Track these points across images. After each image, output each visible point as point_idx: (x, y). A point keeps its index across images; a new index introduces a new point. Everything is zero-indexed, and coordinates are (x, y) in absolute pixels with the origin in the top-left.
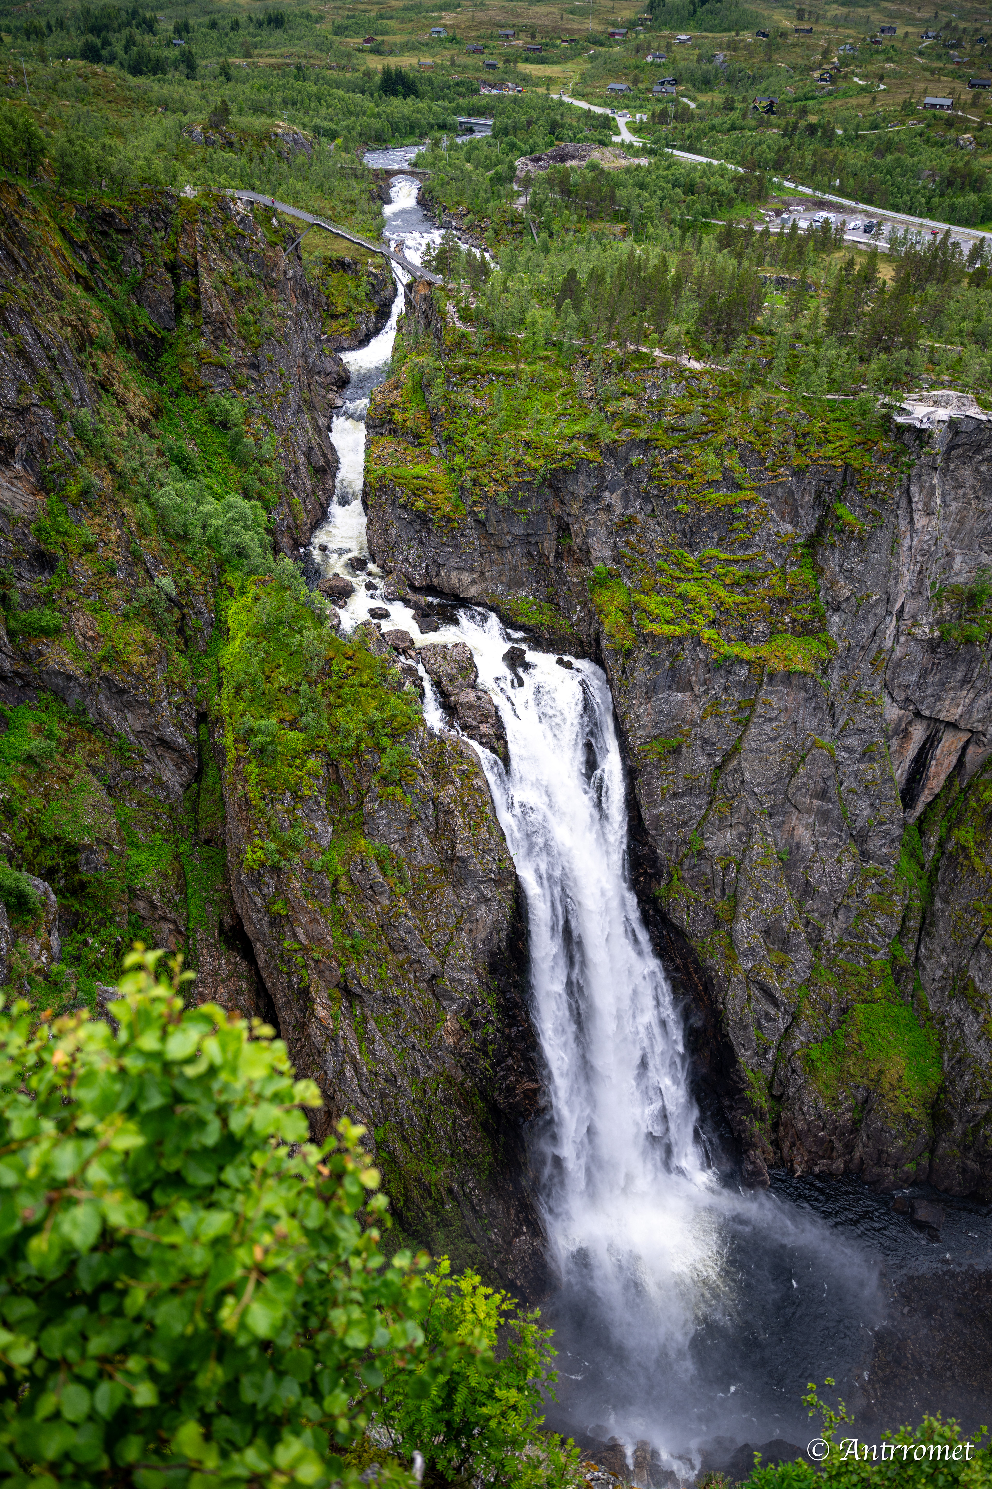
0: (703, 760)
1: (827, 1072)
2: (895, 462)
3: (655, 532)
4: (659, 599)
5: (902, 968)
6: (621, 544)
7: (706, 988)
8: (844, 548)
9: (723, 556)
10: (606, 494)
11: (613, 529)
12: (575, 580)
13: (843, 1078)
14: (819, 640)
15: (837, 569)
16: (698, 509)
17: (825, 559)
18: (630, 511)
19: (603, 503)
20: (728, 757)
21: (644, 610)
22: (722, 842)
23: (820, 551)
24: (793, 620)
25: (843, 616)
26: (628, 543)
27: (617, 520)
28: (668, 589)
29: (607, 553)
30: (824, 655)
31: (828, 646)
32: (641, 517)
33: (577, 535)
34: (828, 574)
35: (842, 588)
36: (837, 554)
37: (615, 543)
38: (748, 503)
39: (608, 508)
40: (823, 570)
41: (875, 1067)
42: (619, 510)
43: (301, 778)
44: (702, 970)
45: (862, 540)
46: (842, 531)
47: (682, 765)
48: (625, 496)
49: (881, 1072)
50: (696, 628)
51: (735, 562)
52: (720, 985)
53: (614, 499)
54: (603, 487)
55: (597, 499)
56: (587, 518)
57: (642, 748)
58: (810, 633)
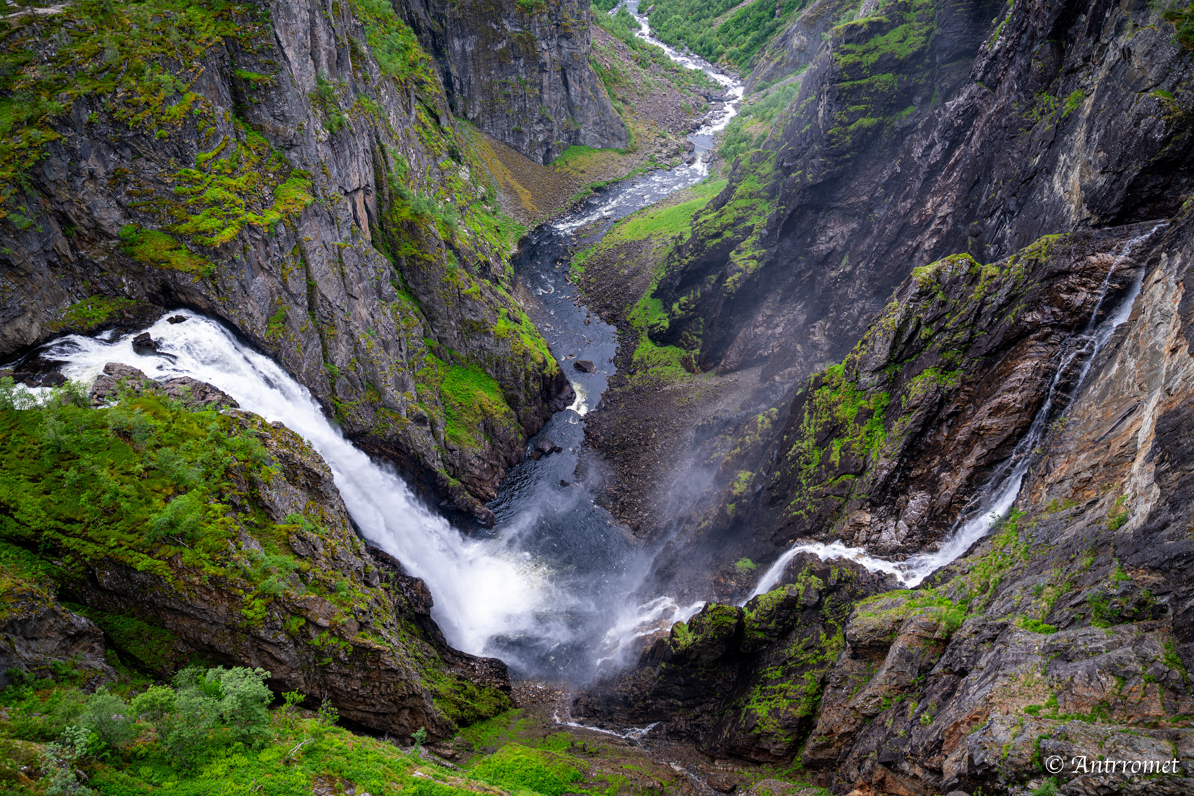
0: (300, 311)
1: (462, 433)
2: (254, 18)
3: (151, 168)
4: (200, 217)
5: (438, 349)
6: (124, 199)
7: (397, 450)
8: (267, 99)
9: (210, 155)
10: (83, 164)
11: (109, 190)
12: (102, 258)
13: (469, 428)
14: (296, 177)
15: (271, 119)
16: (173, 127)
17: (258, 118)
18: (111, 166)
19: (85, 174)
20: (311, 298)
21: (199, 233)
22: (343, 355)
23: (249, 115)
24: (274, 173)
25: (298, 149)
26: (129, 194)
27: (106, 181)
28: (201, 205)
29: (117, 214)
30: (309, 183)
31: (304, 177)
32: (126, 165)
33: (78, 218)
34: (268, 127)
35: (285, 131)
36: (264, 108)
37: (119, 203)
38: (195, 102)
39: (92, 175)
40: (261, 126)
41: (476, 406)
42: (101, 171)
43: (223, 523)
44: (387, 443)
45: (276, 87)
46: (258, 89)
47: (294, 325)
48: (100, 156)
49: (480, 406)
50: (241, 218)
51: (219, 154)
52: (405, 439)
53: (91, 163)
54: (76, 157)
55: (78, 173)
56: (80, 196)
57: (268, 334)
58: (287, 175)
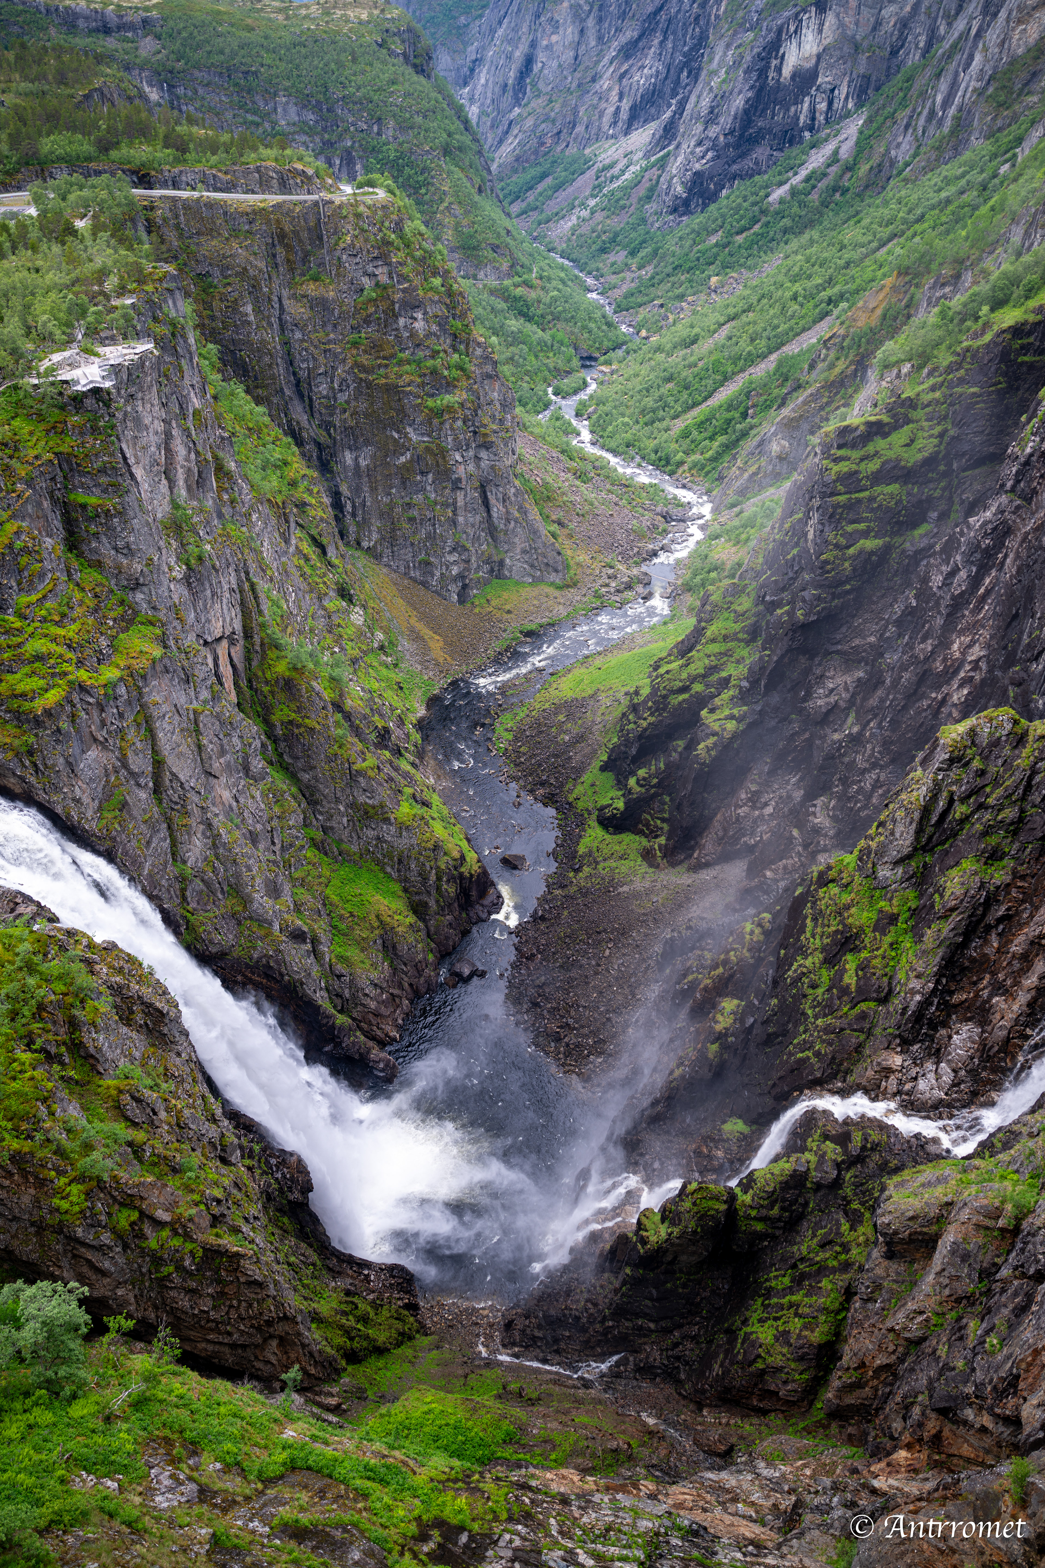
0: (143, 795)
1: (353, 953)
2: (95, 430)
4: (18, 676)
5: (323, 842)
7: (267, 976)
8: (108, 529)
9: (34, 598)
13: (363, 945)
14: (142, 623)
15: (113, 552)
17: (96, 551)
20: (157, 777)
21: (16, 696)
22: (197, 851)
23: (85, 547)
24: (115, 620)
25: (145, 589)
28: (20, 660)
30: (158, 631)
31: (152, 623)
34: (109, 562)
35: (130, 566)
36: (104, 539)
38: (18, 533)
40: (99, 561)
41: (372, 917)
43: (32, 1078)
44: (254, 967)
45: (120, 513)
46: (98, 516)
47: (135, 812)
49: (377, 916)
50: (70, 677)
51: (45, 597)
52: (277, 962)
57: (100, 826)
58: (131, 622)
